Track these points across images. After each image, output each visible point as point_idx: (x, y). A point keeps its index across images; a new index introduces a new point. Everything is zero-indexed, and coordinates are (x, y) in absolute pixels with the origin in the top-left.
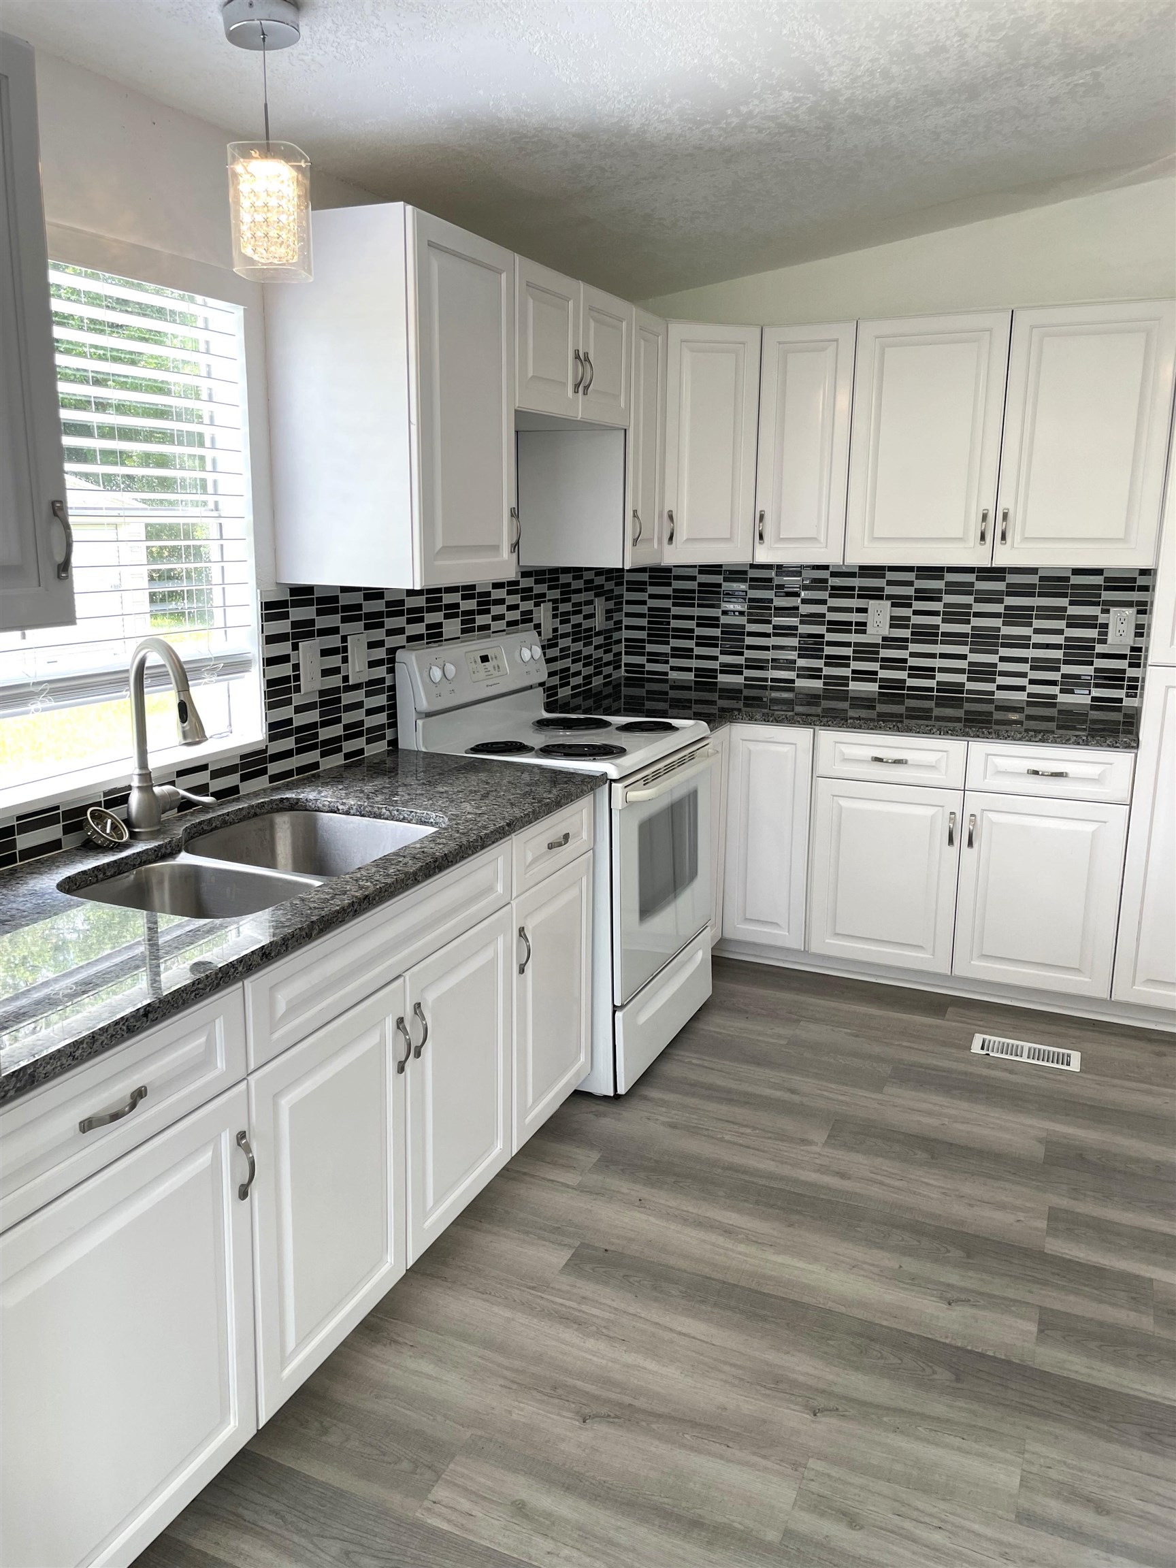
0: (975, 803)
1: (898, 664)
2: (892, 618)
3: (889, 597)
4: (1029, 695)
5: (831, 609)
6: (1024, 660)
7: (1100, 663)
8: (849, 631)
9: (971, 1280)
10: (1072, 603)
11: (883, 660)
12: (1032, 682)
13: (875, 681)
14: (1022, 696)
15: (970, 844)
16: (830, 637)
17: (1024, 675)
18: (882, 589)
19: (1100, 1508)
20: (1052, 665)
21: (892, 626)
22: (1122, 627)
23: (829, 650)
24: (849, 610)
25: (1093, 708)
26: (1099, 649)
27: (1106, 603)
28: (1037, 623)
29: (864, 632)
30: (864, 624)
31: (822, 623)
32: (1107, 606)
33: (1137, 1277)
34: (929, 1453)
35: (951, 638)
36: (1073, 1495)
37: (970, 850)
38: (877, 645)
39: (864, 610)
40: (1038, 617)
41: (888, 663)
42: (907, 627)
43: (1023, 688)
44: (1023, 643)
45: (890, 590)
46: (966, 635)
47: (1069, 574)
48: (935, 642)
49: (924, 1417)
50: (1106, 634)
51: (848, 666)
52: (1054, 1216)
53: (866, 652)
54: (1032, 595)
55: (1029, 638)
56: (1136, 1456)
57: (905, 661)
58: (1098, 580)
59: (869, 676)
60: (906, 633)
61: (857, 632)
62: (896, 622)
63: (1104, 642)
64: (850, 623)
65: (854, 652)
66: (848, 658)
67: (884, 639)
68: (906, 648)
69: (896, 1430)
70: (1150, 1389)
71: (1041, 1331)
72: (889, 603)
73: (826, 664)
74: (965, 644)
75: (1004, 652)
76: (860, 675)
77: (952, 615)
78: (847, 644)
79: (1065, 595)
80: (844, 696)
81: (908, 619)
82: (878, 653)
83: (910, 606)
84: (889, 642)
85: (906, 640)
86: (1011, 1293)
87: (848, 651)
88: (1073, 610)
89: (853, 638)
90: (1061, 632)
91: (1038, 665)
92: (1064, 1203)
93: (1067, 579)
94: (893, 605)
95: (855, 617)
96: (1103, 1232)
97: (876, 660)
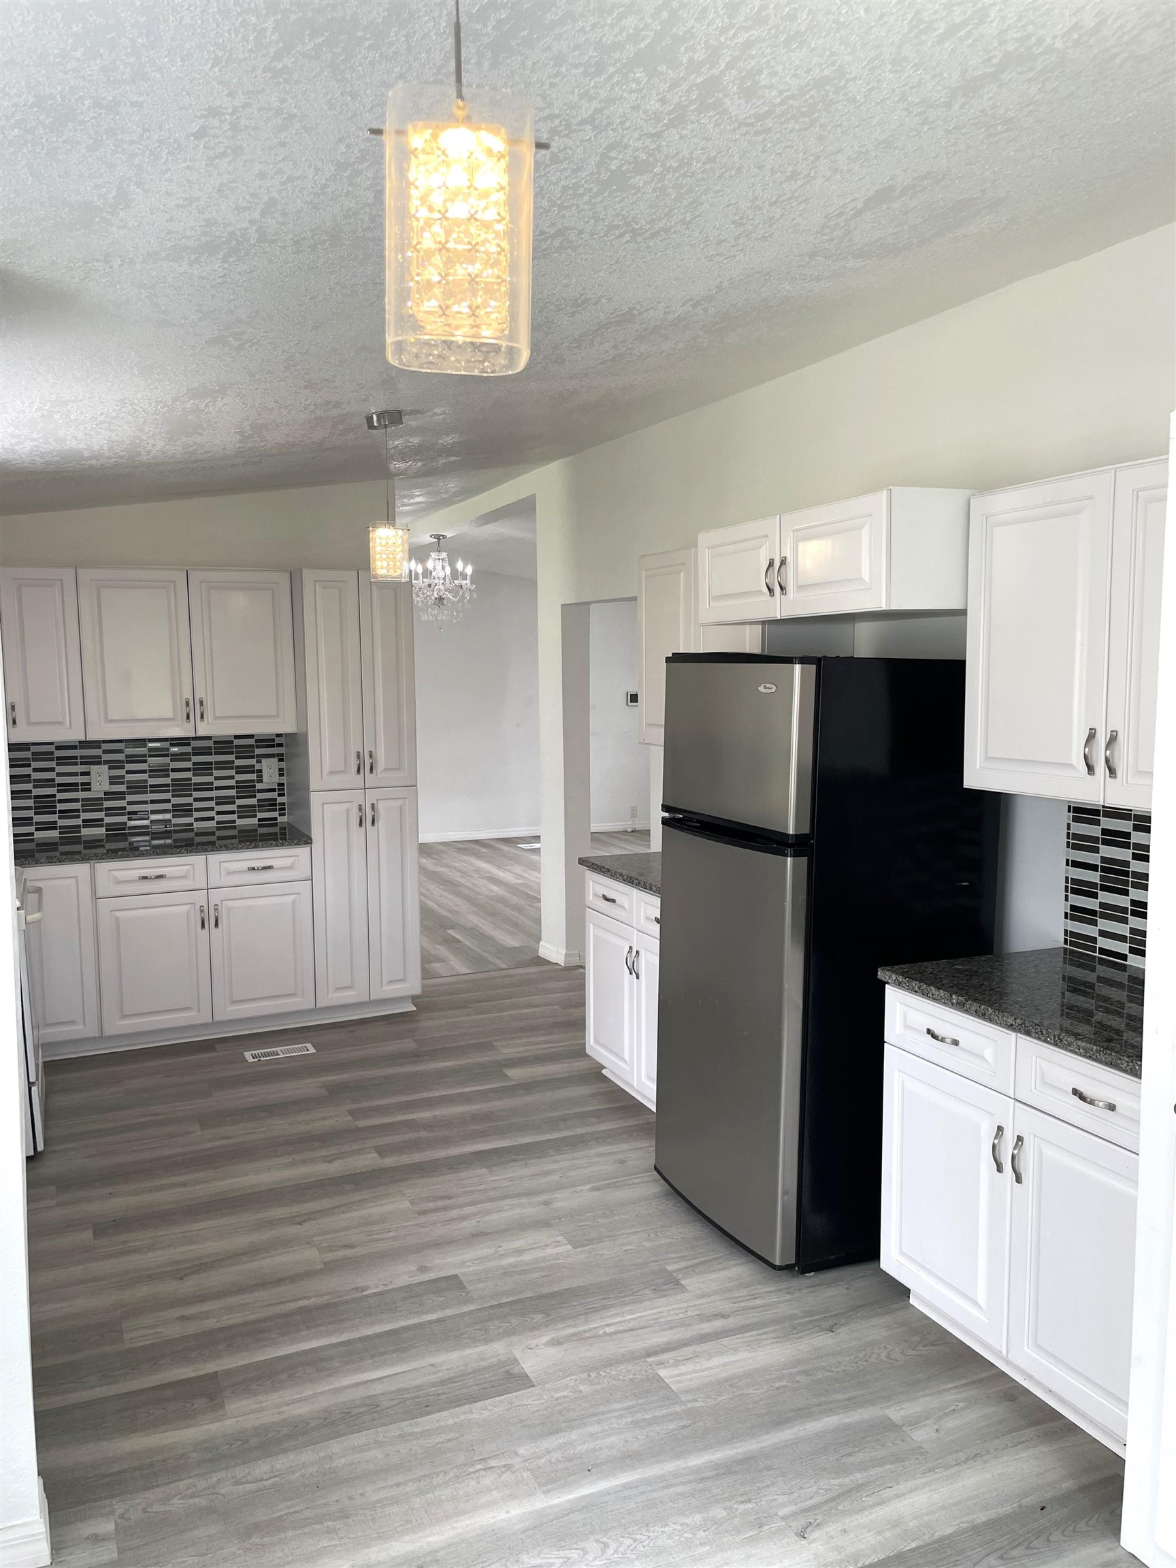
0: (216, 896)
1: (120, 811)
2: (111, 777)
3: (106, 762)
4: (218, 823)
5: (59, 775)
6: (211, 799)
7: (260, 796)
8: (77, 790)
9: (333, 1151)
10: (237, 758)
11: (107, 809)
12: (219, 813)
13: (102, 826)
14: (212, 824)
15: (216, 925)
16: (60, 796)
17: (212, 809)
18: (100, 757)
19: (448, 1198)
20: (229, 801)
21: (111, 783)
22: (271, 771)
23: (60, 807)
24: (75, 774)
25: (260, 826)
26: (259, 786)
27: (258, 756)
28: (216, 773)
29: (89, 790)
30: (89, 784)
31: (53, 786)
32: (259, 758)
33: (407, 1120)
34: (365, 1212)
35: (157, 788)
36: (435, 1199)
37: (216, 929)
38: (101, 799)
39: (88, 773)
40: (216, 769)
41: (111, 811)
42: (123, 783)
43: (212, 819)
44: (208, 787)
45: (106, 757)
46: (168, 785)
47: (233, 739)
48: (146, 793)
49: (353, 1203)
50: (261, 776)
51: (78, 817)
52: (351, 1113)
53: (92, 804)
54: (210, 754)
55: (212, 783)
56: (450, 1177)
57: (124, 808)
58: (251, 742)
59: (97, 823)
60: (123, 788)
61: (83, 790)
62: (113, 780)
63: (261, 781)
64: (77, 784)
65: (82, 805)
66: (78, 811)
67: (106, 793)
68: (124, 799)
69: (343, 1212)
70: (440, 1154)
71: (380, 1155)
72: (107, 766)
73: (60, 818)
74: (168, 791)
75: (197, 794)
76: (88, 823)
77: (154, 772)
78: (76, 800)
79: (232, 753)
80: (78, 840)
81: (123, 777)
82: (102, 804)
83: (123, 767)
84: (109, 795)
85: (123, 793)
86: (355, 1148)
87: (78, 806)
88: (238, 762)
89: (81, 795)
90: (232, 777)
91: (221, 801)
92: (354, 1106)
93: (232, 742)
94: (110, 768)
95: (79, 779)
96: (380, 1110)
97: (101, 810)
